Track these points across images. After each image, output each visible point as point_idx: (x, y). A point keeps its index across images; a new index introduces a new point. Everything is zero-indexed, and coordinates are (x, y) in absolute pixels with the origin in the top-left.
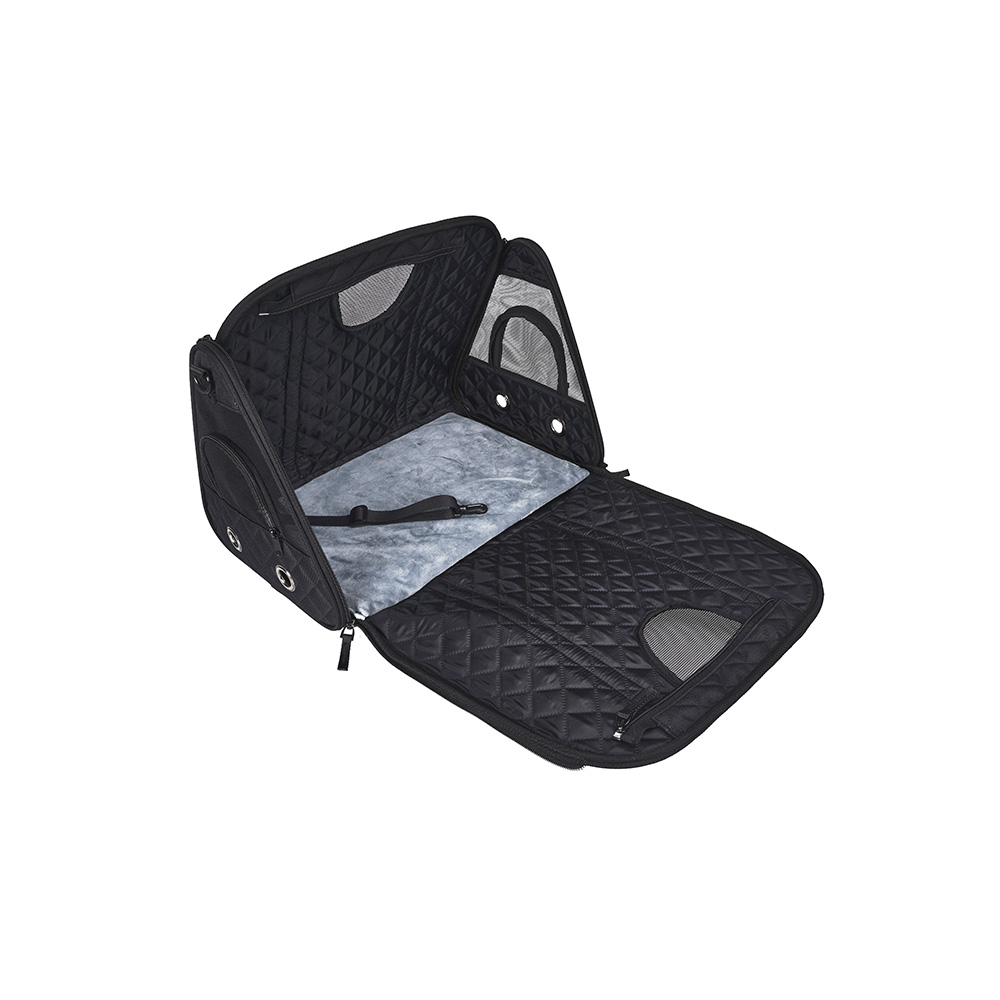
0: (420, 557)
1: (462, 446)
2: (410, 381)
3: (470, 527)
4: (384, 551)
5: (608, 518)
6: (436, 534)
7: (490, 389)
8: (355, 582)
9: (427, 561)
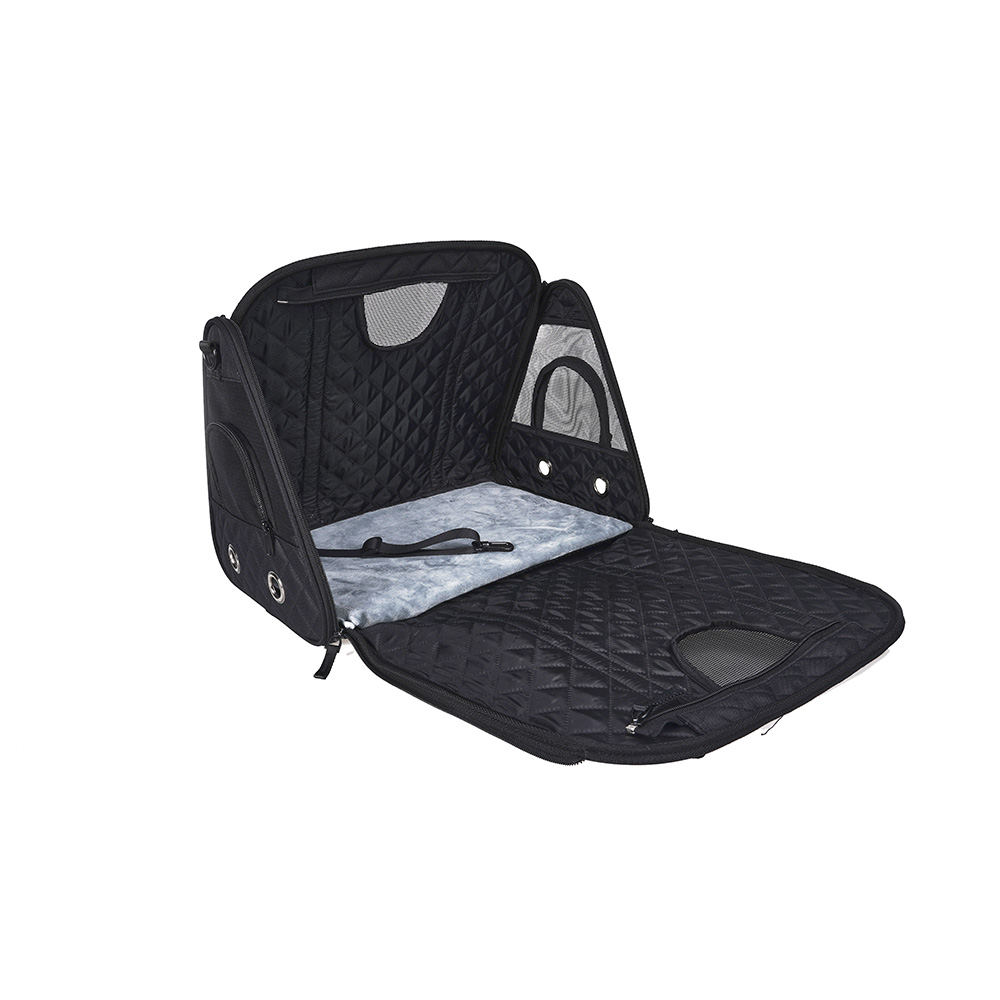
0: (430, 581)
1: (497, 504)
2: (447, 434)
3: (491, 561)
4: (392, 577)
5: (648, 560)
6: (452, 565)
7: (533, 456)
8: (353, 597)
9: (436, 585)
